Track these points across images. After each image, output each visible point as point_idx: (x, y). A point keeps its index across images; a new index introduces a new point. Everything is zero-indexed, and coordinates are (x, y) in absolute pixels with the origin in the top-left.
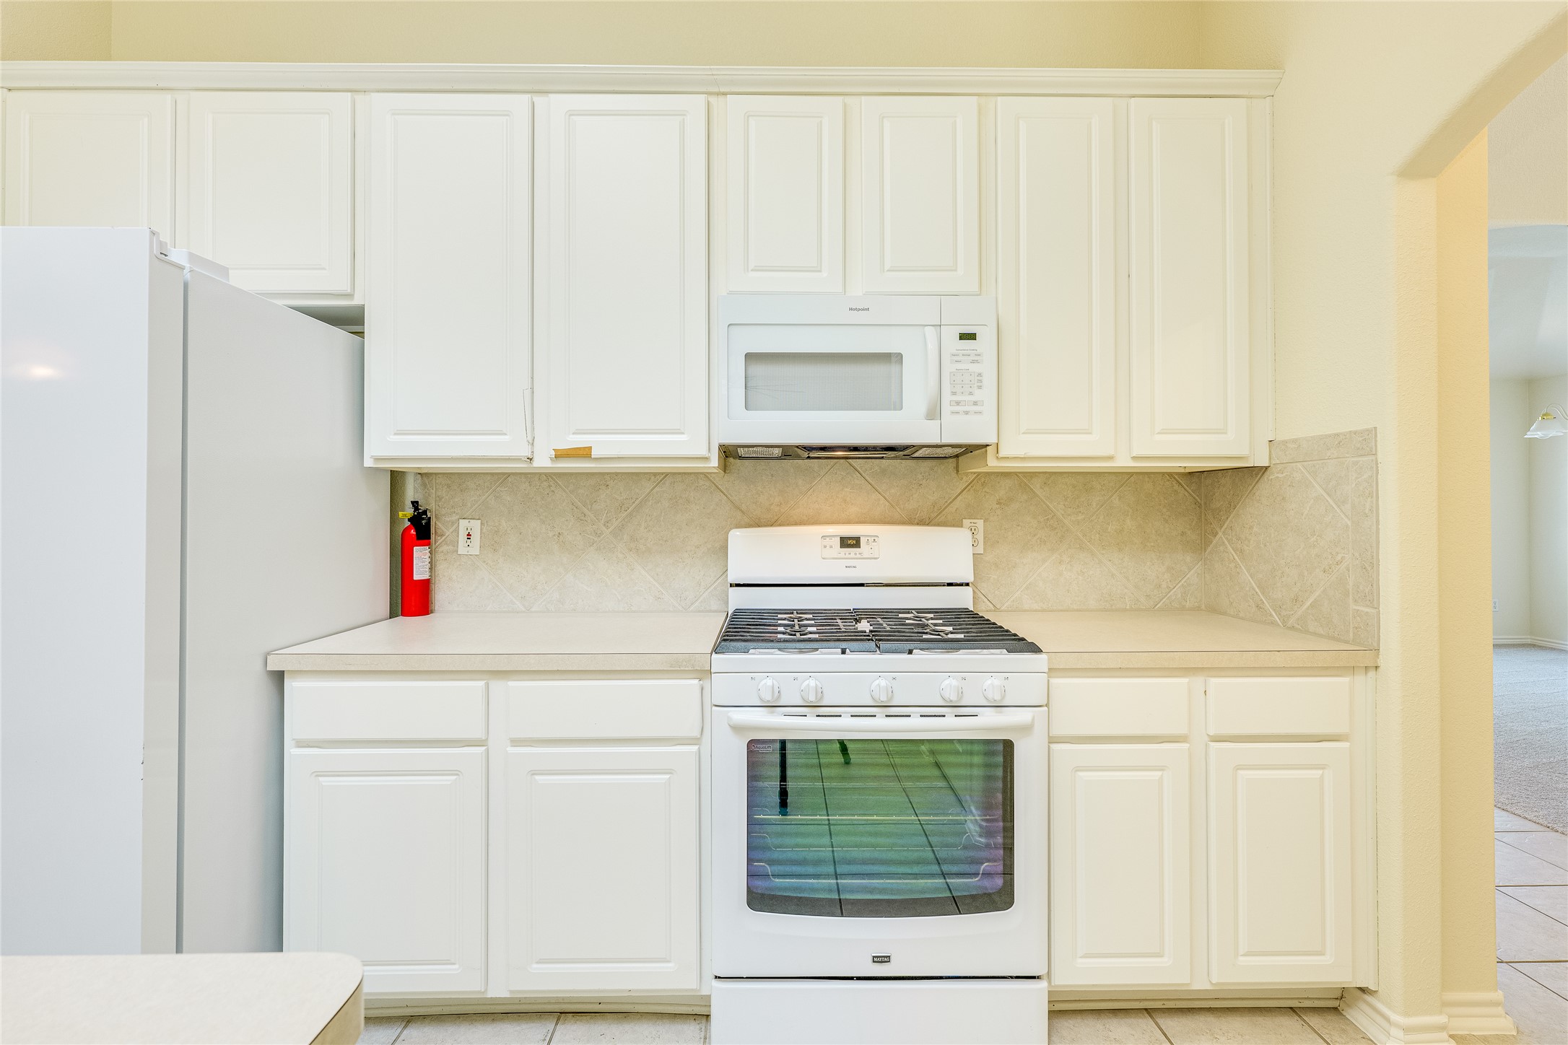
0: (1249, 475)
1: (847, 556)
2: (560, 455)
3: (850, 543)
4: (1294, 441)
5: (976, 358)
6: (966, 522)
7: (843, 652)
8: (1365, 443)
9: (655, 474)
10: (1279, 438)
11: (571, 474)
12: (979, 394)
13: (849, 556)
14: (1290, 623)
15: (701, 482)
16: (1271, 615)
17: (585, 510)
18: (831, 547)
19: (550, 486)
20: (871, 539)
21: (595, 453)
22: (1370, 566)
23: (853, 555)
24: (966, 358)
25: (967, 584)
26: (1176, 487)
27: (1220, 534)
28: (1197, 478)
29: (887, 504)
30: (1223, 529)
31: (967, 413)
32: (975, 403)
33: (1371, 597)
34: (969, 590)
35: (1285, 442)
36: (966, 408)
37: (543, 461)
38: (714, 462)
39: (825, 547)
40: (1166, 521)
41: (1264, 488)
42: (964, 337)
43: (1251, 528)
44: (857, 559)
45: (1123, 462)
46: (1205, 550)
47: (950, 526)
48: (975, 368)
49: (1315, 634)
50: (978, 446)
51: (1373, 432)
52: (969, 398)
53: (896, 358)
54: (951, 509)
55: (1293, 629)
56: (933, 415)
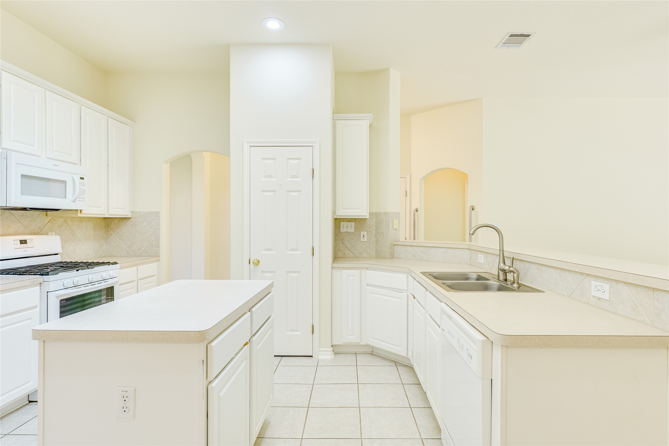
0: (126, 219)
1: (23, 247)
3: (23, 242)
4: (139, 212)
5: (84, 185)
6: (49, 233)
7: (77, 270)
8: (157, 215)
10: (134, 211)
12: (84, 196)
13: (24, 247)
16: (131, 254)
18: (17, 244)
20: (30, 240)
22: (158, 240)
23: (25, 247)
24: (81, 184)
25: (58, 254)
26: (101, 222)
27: (114, 234)
29: (24, 227)
30: (115, 233)
31: (81, 201)
32: (84, 198)
33: (158, 246)
34: (59, 256)
35: (136, 212)
36: (82, 199)
39: (14, 244)
40: (99, 232)
41: (129, 222)
42: (82, 178)
43: (125, 233)
44: (26, 248)
46: (107, 239)
47: (44, 235)
48: (83, 188)
49: (144, 256)
50: (77, 210)
51: (159, 212)
52: (82, 197)
53: (65, 182)
54: (45, 229)
55: (138, 256)
56: (74, 201)
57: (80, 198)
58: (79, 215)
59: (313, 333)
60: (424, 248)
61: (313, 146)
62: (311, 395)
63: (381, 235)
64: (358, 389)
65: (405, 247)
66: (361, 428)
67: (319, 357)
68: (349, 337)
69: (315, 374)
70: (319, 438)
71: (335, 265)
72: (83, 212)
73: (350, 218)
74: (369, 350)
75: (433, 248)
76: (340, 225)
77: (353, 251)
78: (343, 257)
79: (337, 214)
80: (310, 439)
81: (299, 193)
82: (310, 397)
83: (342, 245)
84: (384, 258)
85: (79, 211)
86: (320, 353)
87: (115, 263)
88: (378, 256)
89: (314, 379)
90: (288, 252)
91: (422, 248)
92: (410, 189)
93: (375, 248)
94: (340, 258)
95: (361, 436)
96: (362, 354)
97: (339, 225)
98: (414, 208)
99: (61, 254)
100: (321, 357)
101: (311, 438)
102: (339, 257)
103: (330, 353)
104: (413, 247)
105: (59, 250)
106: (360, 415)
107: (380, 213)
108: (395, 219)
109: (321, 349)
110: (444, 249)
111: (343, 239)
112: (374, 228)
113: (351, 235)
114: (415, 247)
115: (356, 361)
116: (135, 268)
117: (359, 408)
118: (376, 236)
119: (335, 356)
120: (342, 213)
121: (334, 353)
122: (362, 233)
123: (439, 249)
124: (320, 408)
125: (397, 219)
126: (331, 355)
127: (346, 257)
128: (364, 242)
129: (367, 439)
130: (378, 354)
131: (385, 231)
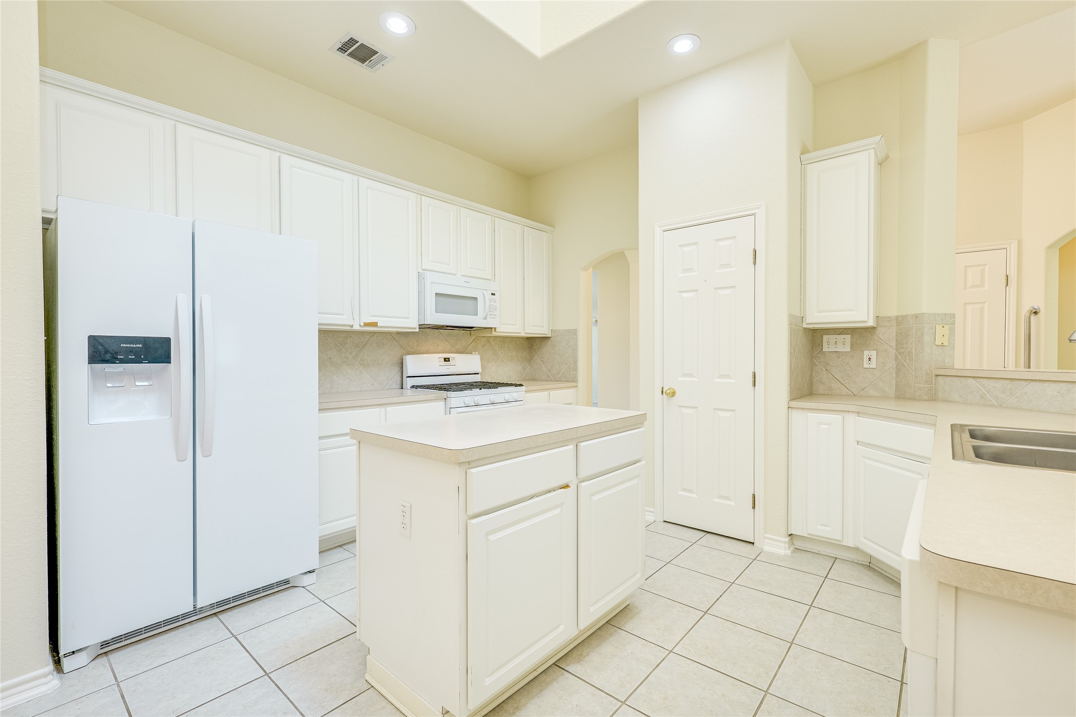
0: (545, 339)
1: (445, 365)
2: (366, 325)
3: (447, 360)
4: (558, 330)
5: (495, 301)
6: (473, 353)
7: (480, 389)
8: (574, 332)
9: (370, 333)
10: (554, 329)
11: (336, 331)
12: (496, 313)
14: (556, 380)
15: (388, 336)
16: (551, 378)
17: (341, 347)
18: (440, 362)
19: (325, 336)
20: (453, 359)
21: (379, 325)
22: (575, 362)
23: (447, 365)
24: (492, 301)
25: (478, 374)
26: (524, 342)
28: (529, 339)
29: (451, 346)
30: (537, 355)
31: (494, 318)
32: (495, 315)
33: (576, 370)
34: (479, 375)
35: (555, 330)
36: (493, 316)
37: (356, 327)
38: (417, 330)
39: (438, 362)
40: (522, 353)
41: (549, 342)
42: (493, 294)
43: (545, 354)
45: (523, 335)
46: (531, 361)
48: (495, 304)
50: (492, 328)
51: (576, 330)
52: (494, 313)
53: (476, 299)
54: (469, 348)
55: (557, 381)
56: (485, 318)
57: (491, 315)
58: (494, 334)
59: (754, 507)
60: (1008, 382)
61: (756, 213)
62: (721, 596)
63: (907, 357)
64: (806, 615)
65: (963, 379)
66: (775, 676)
67: (764, 547)
68: (820, 526)
69: (745, 570)
70: (695, 662)
71: (794, 404)
72: (497, 330)
73: (842, 329)
74: (866, 561)
75: (1033, 383)
76: (822, 340)
77: (847, 385)
78: (828, 395)
79: (808, 321)
80: (683, 656)
81: (733, 289)
82: (718, 599)
83: (827, 374)
84: (913, 399)
85: (493, 329)
86: (766, 541)
87: (521, 385)
88: (902, 395)
89: (739, 576)
90: (716, 380)
91: (1002, 381)
92: (1018, 271)
93: (894, 382)
94: (822, 394)
95: (768, 688)
96: (848, 562)
97: (820, 339)
98: (1026, 309)
99: (481, 374)
100: (766, 548)
101: (685, 657)
102: (820, 394)
103: (783, 545)
104: (981, 380)
105: (479, 370)
106: (786, 655)
107: (904, 317)
108: (939, 327)
109: (766, 535)
110: (1063, 385)
111: (828, 364)
112: (894, 344)
113: (843, 357)
114: (986, 381)
115: (830, 570)
116: (546, 393)
117: (792, 643)
118: (896, 358)
119: (793, 552)
120: (817, 317)
121: (792, 548)
122: (866, 353)
123: (1046, 384)
124: (723, 621)
125: (947, 327)
126: (785, 550)
127: (833, 393)
128: (871, 370)
129: (777, 698)
130: (880, 570)
131: (916, 349)
